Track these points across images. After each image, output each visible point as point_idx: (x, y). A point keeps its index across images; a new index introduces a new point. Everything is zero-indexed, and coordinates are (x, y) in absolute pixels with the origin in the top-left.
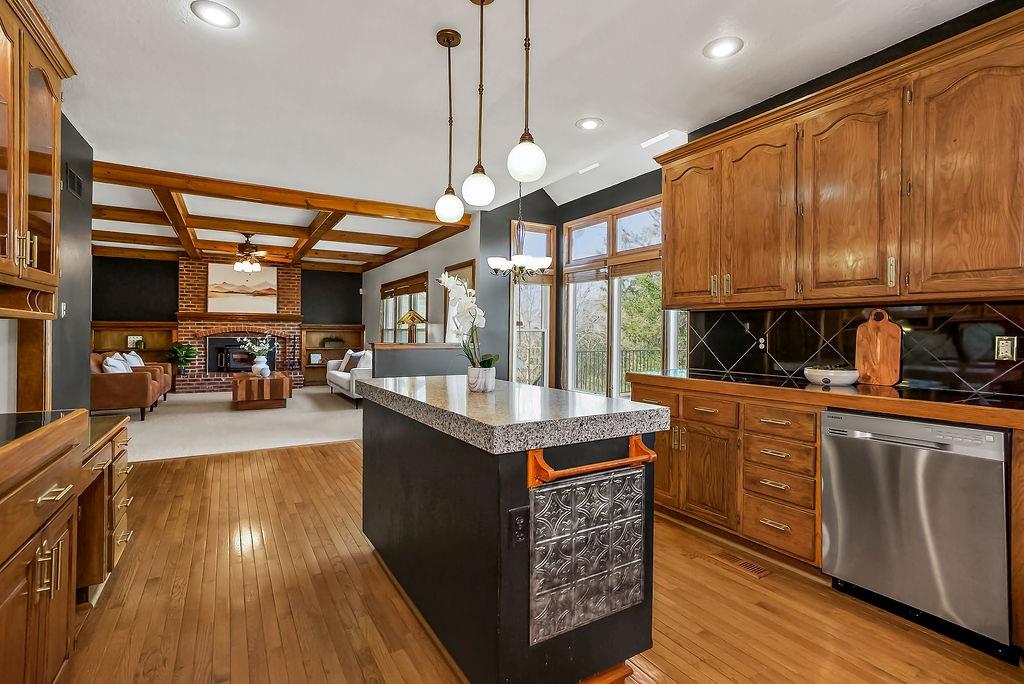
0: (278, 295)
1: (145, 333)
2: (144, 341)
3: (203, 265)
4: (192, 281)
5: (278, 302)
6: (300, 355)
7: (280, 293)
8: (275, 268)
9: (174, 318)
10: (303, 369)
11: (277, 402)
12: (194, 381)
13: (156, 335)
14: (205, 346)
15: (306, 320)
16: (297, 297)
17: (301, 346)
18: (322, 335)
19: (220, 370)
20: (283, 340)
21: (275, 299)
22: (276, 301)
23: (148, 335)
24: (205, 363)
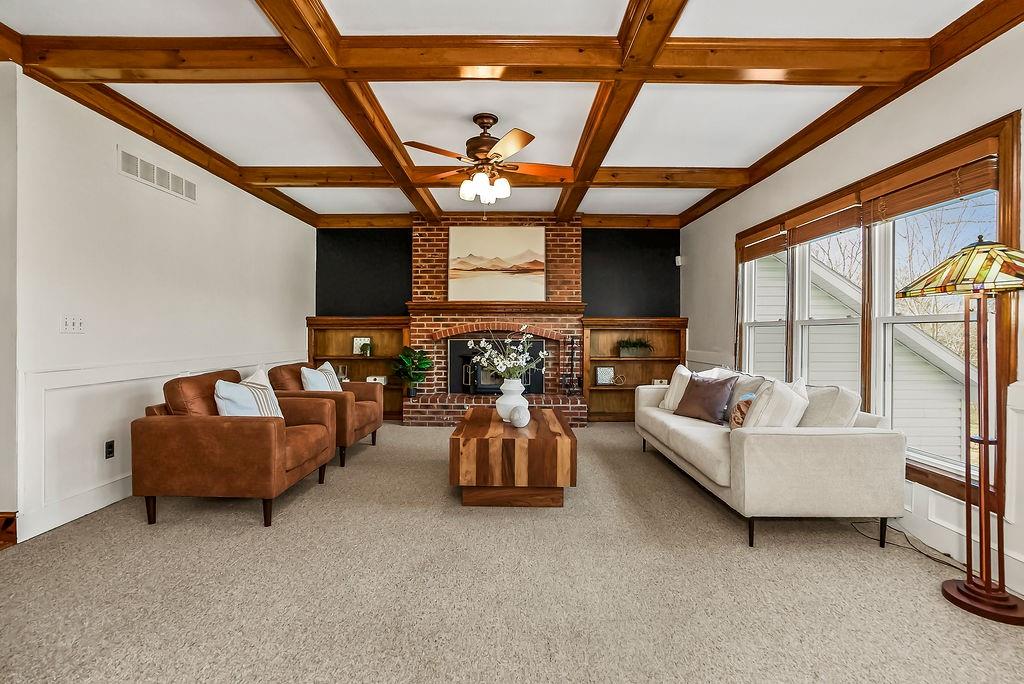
0: (547, 272)
1: (373, 334)
2: (372, 346)
3: (442, 230)
4: (429, 255)
5: (548, 283)
6: (582, 370)
7: (551, 268)
8: (543, 228)
9: (405, 312)
10: (587, 393)
11: (544, 491)
12: (427, 407)
13: (386, 335)
14: (446, 353)
15: (591, 311)
16: (575, 274)
17: (582, 354)
18: (615, 337)
19: (465, 390)
20: (555, 343)
21: (541, 277)
22: (543, 280)
23: (377, 336)
24: (446, 379)
